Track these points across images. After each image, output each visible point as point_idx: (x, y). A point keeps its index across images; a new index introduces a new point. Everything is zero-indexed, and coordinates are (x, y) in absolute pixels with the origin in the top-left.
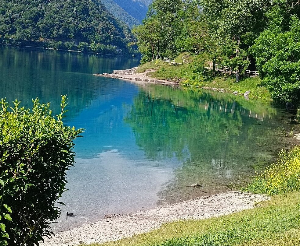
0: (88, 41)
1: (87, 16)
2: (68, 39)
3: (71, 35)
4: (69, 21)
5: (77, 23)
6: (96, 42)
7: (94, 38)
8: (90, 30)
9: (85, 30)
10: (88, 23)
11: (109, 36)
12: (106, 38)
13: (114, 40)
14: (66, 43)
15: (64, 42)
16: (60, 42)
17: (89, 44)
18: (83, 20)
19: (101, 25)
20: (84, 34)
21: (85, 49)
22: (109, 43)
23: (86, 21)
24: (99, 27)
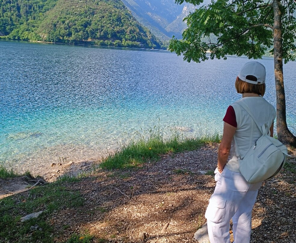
0: (121, 39)
1: (120, 23)
2: (108, 39)
3: (110, 36)
4: (108, 27)
5: (113, 28)
6: (126, 40)
7: (125, 37)
8: (122, 32)
9: (118, 32)
10: (120, 27)
11: (135, 36)
12: (133, 37)
13: (138, 38)
14: (106, 41)
15: (105, 41)
16: (101, 41)
17: (122, 41)
18: (117, 26)
19: (129, 28)
20: (118, 35)
21: (119, 45)
22: (135, 40)
23: (119, 26)
24: (128, 30)
